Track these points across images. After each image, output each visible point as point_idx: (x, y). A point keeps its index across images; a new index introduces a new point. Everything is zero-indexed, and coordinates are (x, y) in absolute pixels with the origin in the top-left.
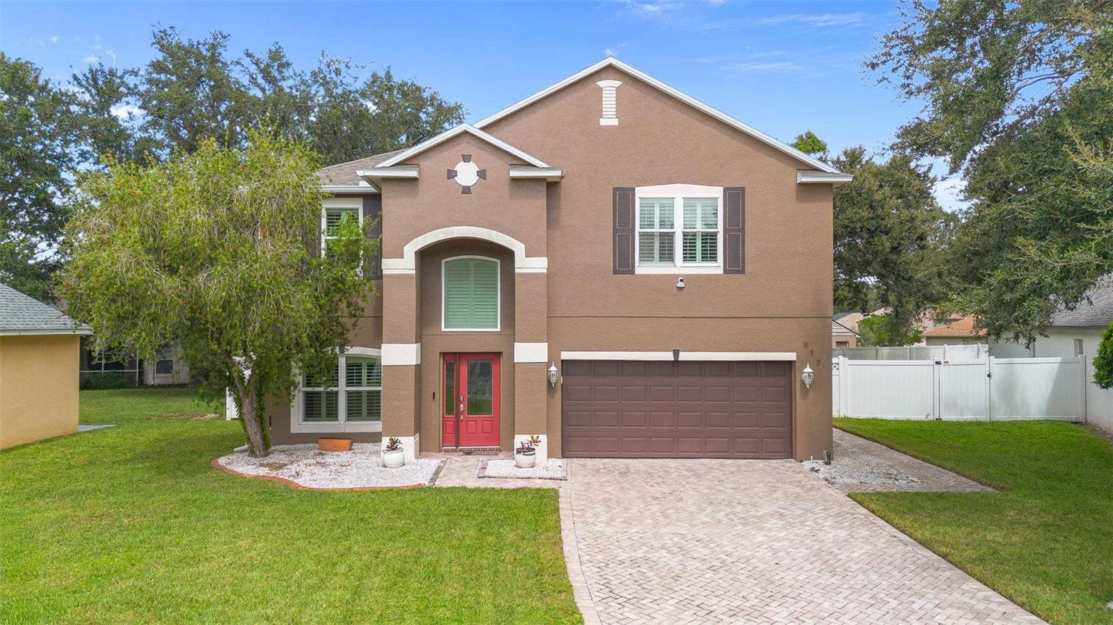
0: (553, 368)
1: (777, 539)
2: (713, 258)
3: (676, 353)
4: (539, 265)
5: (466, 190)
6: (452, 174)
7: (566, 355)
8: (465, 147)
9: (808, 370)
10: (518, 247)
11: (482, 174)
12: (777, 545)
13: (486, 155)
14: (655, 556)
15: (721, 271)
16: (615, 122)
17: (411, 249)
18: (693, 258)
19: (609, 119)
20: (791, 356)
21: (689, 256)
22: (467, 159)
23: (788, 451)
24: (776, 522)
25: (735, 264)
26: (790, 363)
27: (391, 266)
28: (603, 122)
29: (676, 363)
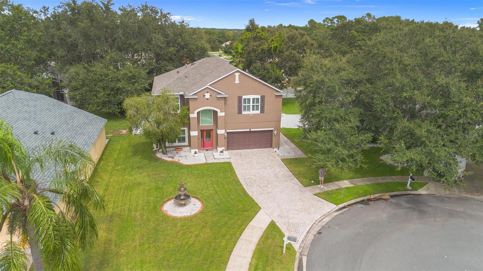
0: (226, 134)
1: (269, 172)
2: (258, 110)
3: (250, 129)
4: (223, 114)
5: (207, 99)
6: (204, 96)
7: (228, 131)
8: (207, 90)
9: (276, 132)
10: (218, 111)
11: (211, 96)
12: (269, 173)
13: (212, 92)
14: (251, 177)
15: (259, 113)
16: (238, 82)
17: (196, 112)
18: (254, 110)
19: (237, 81)
20: (273, 129)
21: (253, 109)
22: (207, 92)
23: (271, 146)
24: (269, 168)
25: (262, 111)
26: (272, 130)
27: (192, 116)
28: (236, 82)
29: (250, 132)
